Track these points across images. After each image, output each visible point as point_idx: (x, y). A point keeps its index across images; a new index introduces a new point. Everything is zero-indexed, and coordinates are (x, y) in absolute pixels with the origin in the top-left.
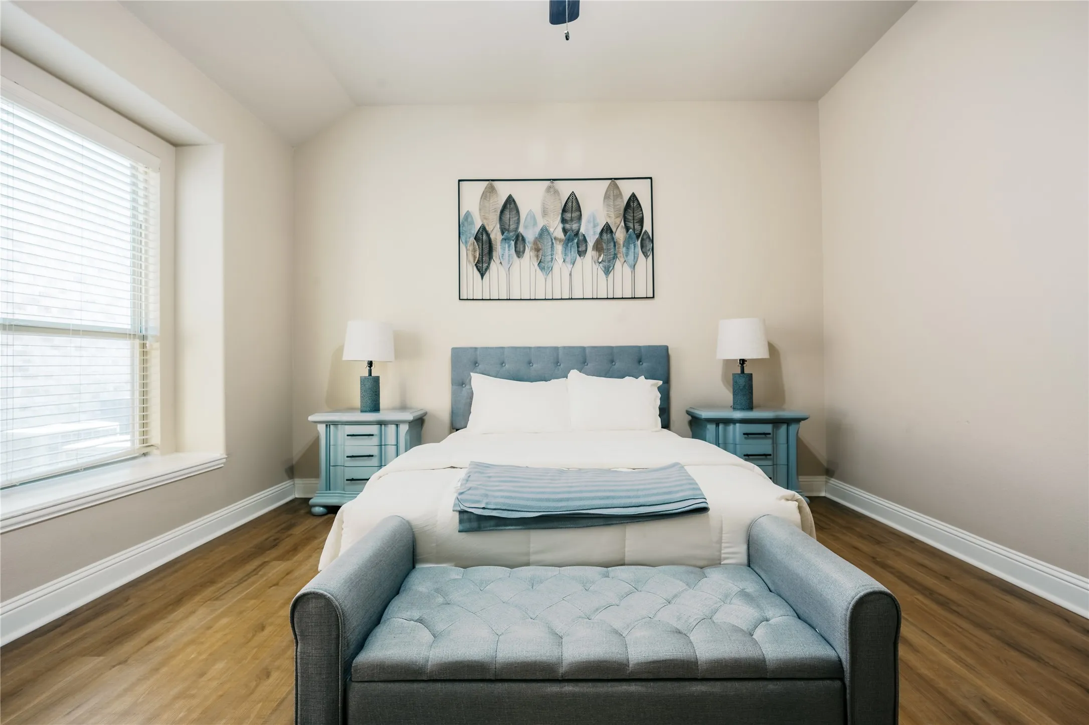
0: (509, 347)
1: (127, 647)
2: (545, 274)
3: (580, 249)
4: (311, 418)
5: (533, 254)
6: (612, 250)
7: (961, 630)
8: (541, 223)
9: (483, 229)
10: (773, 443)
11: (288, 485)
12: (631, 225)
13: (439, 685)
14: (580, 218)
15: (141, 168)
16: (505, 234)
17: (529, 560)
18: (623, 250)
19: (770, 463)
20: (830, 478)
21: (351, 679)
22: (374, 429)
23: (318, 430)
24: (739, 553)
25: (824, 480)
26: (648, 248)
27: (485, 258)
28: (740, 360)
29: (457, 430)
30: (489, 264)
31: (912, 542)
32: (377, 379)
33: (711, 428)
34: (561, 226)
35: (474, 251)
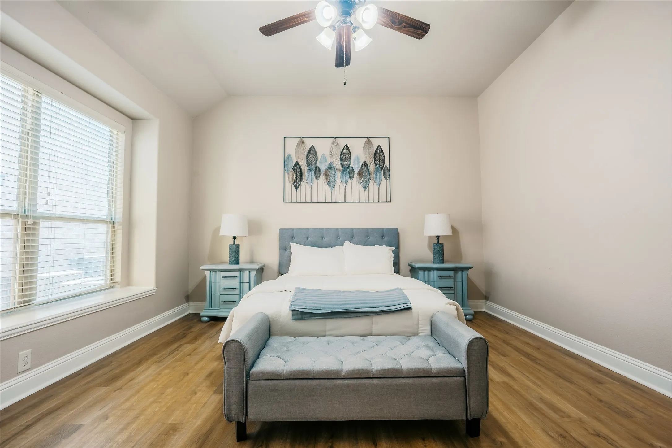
0: (311, 229)
1: (119, 383)
2: (331, 189)
3: (350, 175)
4: (202, 268)
5: (324, 177)
6: (368, 176)
7: (538, 371)
8: (329, 161)
9: (297, 164)
10: (454, 281)
11: (187, 305)
12: (378, 162)
13: (289, 381)
14: (350, 158)
15: (115, 132)
16: (309, 167)
17: (326, 334)
18: (373, 176)
19: (453, 292)
20: (486, 301)
21: (249, 379)
22: (237, 274)
23: (205, 274)
24: (427, 329)
25: (484, 302)
26: (387, 175)
27: (298, 180)
28: (437, 236)
29: (282, 275)
30: (300, 183)
31: (525, 333)
32: (238, 246)
33: (421, 273)
34: (340, 162)
35: (293, 176)
